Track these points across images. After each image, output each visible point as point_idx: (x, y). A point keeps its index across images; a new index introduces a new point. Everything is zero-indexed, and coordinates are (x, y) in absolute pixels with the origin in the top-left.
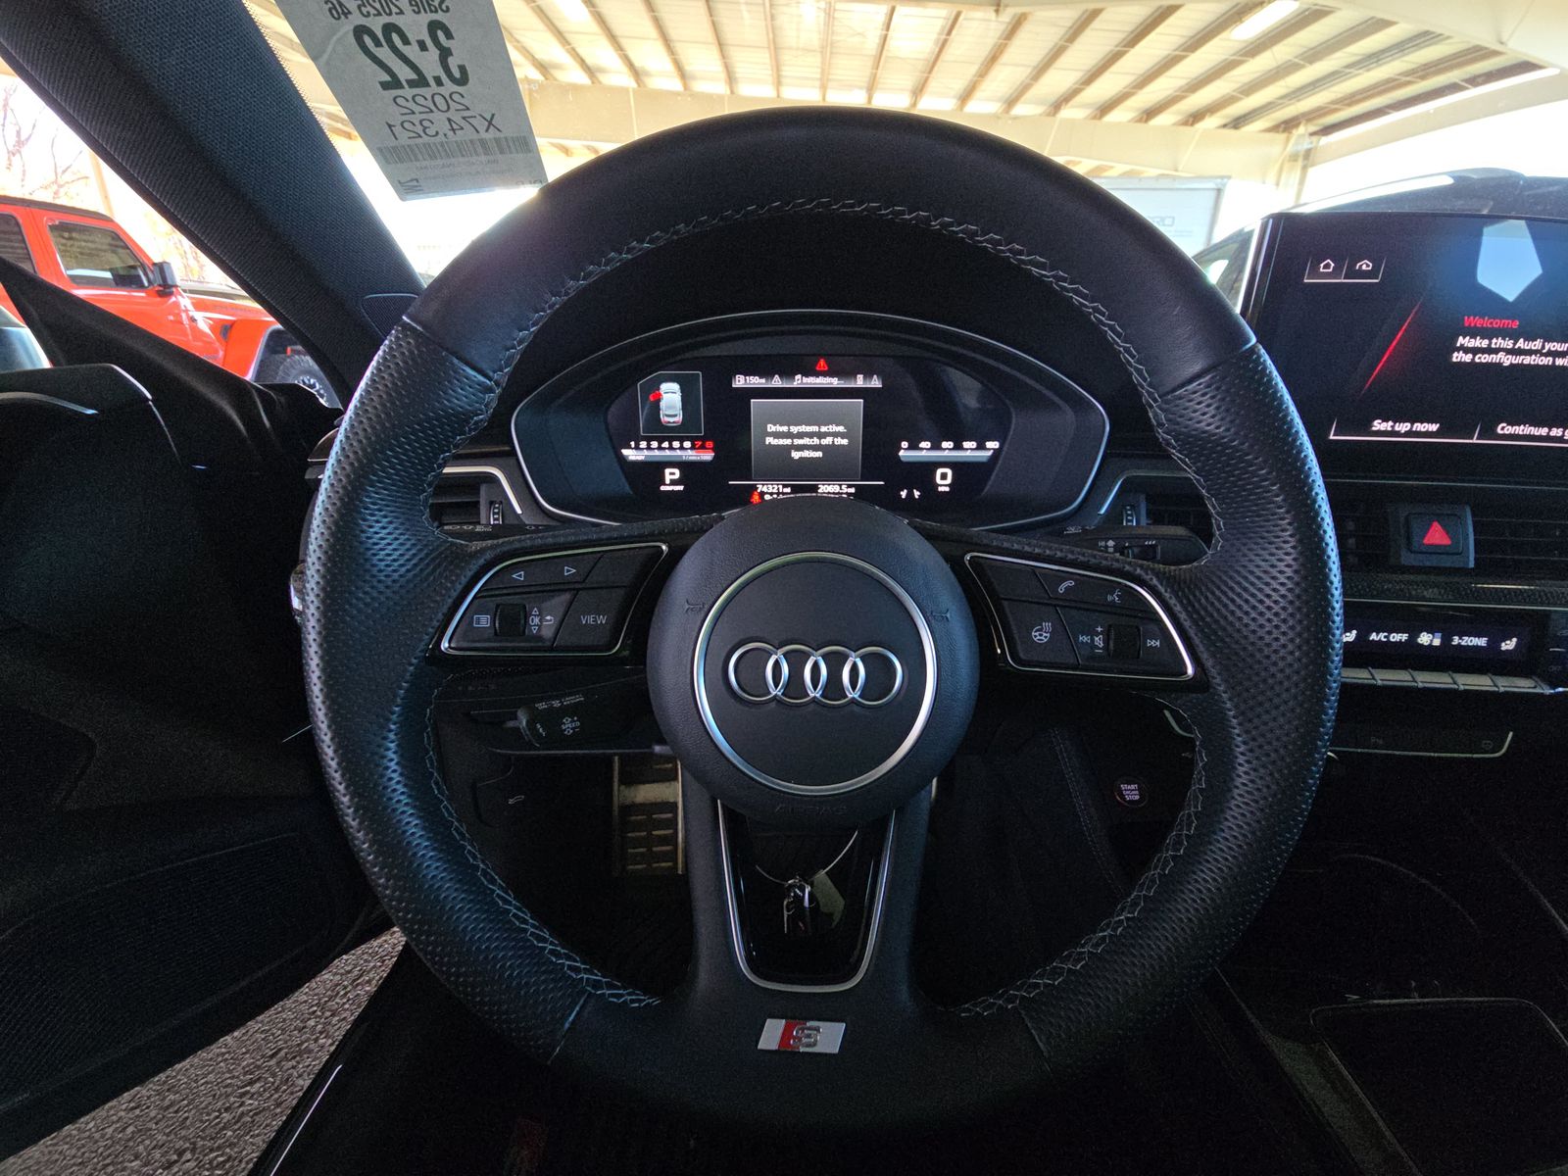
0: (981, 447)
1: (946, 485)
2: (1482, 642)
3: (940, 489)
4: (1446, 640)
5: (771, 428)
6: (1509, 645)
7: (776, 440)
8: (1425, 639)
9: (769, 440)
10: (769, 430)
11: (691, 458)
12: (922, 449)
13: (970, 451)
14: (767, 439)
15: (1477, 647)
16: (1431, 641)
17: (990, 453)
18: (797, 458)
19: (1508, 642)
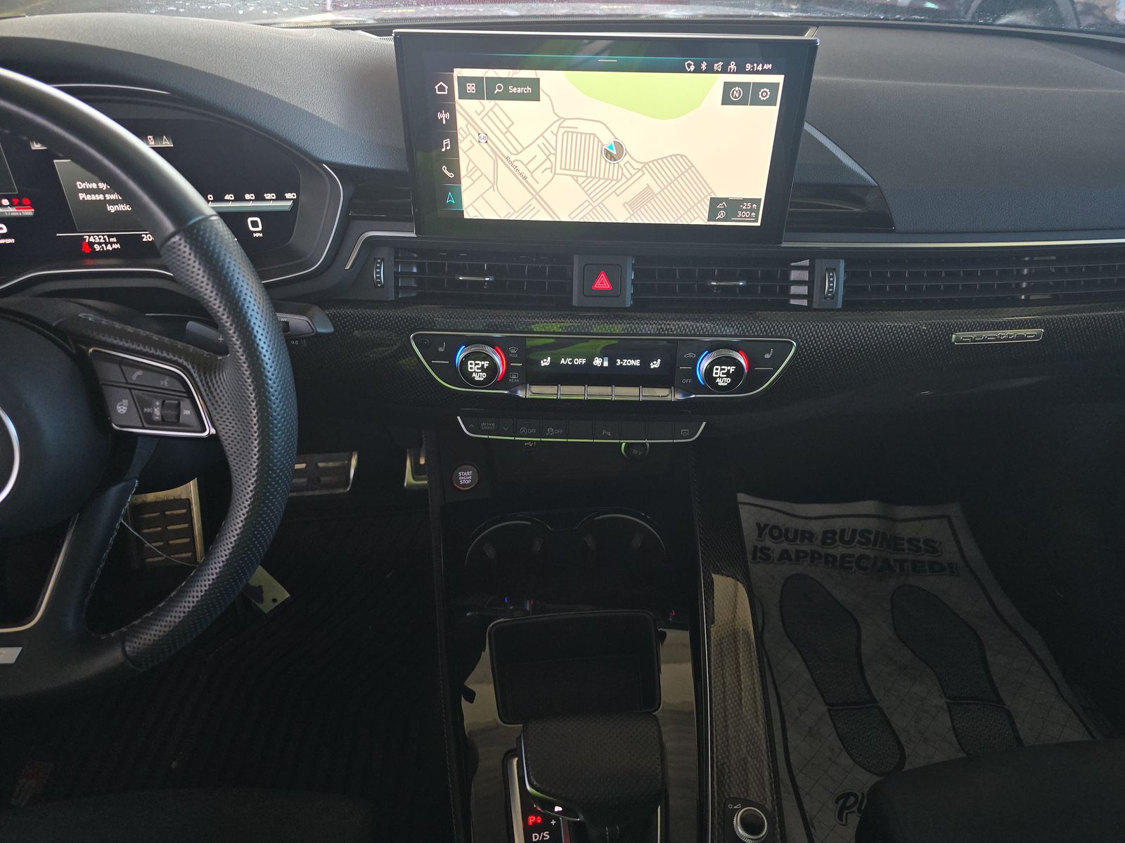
0: (281, 197)
1: (258, 232)
2: (637, 363)
3: (256, 235)
4: (612, 362)
5: (80, 185)
6: (655, 365)
7: (88, 196)
8: (597, 362)
9: (82, 196)
10: (79, 187)
11: (12, 214)
12: (229, 201)
13: (271, 202)
14: (80, 195)
15: (633, 366)
16: (602, 363)
17: (290, 203)
18: (113, 211)
19: (655, 362)
